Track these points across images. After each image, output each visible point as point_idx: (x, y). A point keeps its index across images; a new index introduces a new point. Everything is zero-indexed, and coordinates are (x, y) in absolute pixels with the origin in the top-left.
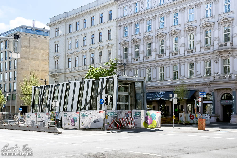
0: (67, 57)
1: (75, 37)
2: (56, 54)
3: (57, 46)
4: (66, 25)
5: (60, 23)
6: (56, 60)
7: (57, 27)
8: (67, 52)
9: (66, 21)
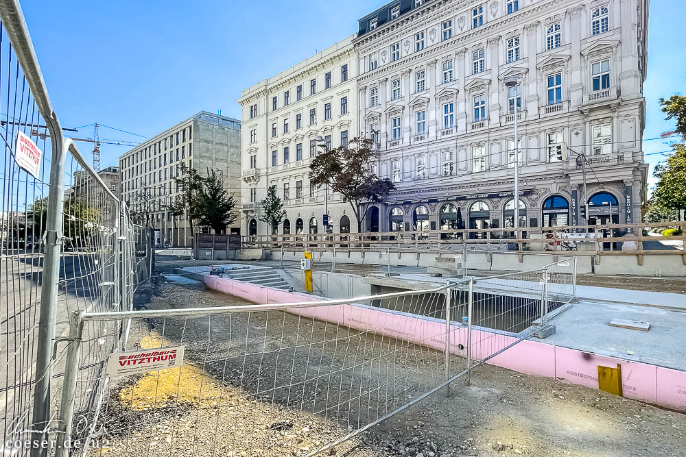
0: (269, 148)
1: (282, 116)
2: (252, 145)
3: (253, 134)
4: (267, 99)
5: (257, 95)
6: (253, 155)
7: (252, 104)
8: (270, 141)
9: (266, 92)
